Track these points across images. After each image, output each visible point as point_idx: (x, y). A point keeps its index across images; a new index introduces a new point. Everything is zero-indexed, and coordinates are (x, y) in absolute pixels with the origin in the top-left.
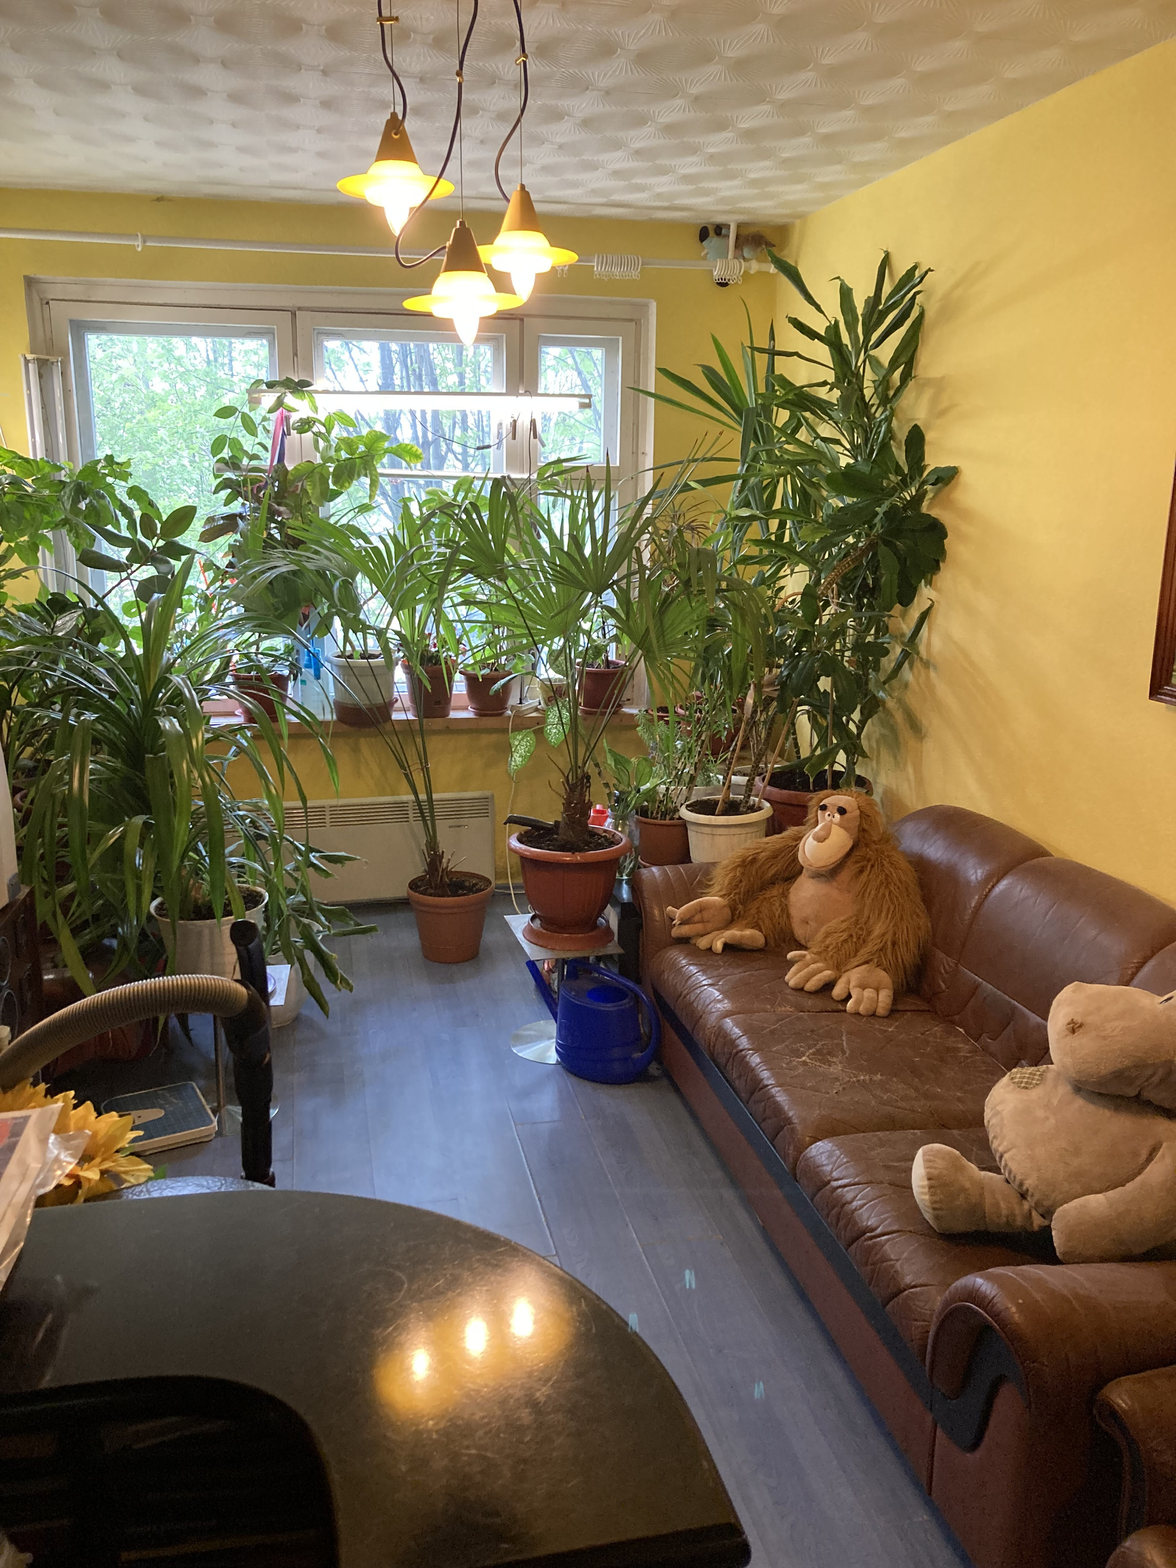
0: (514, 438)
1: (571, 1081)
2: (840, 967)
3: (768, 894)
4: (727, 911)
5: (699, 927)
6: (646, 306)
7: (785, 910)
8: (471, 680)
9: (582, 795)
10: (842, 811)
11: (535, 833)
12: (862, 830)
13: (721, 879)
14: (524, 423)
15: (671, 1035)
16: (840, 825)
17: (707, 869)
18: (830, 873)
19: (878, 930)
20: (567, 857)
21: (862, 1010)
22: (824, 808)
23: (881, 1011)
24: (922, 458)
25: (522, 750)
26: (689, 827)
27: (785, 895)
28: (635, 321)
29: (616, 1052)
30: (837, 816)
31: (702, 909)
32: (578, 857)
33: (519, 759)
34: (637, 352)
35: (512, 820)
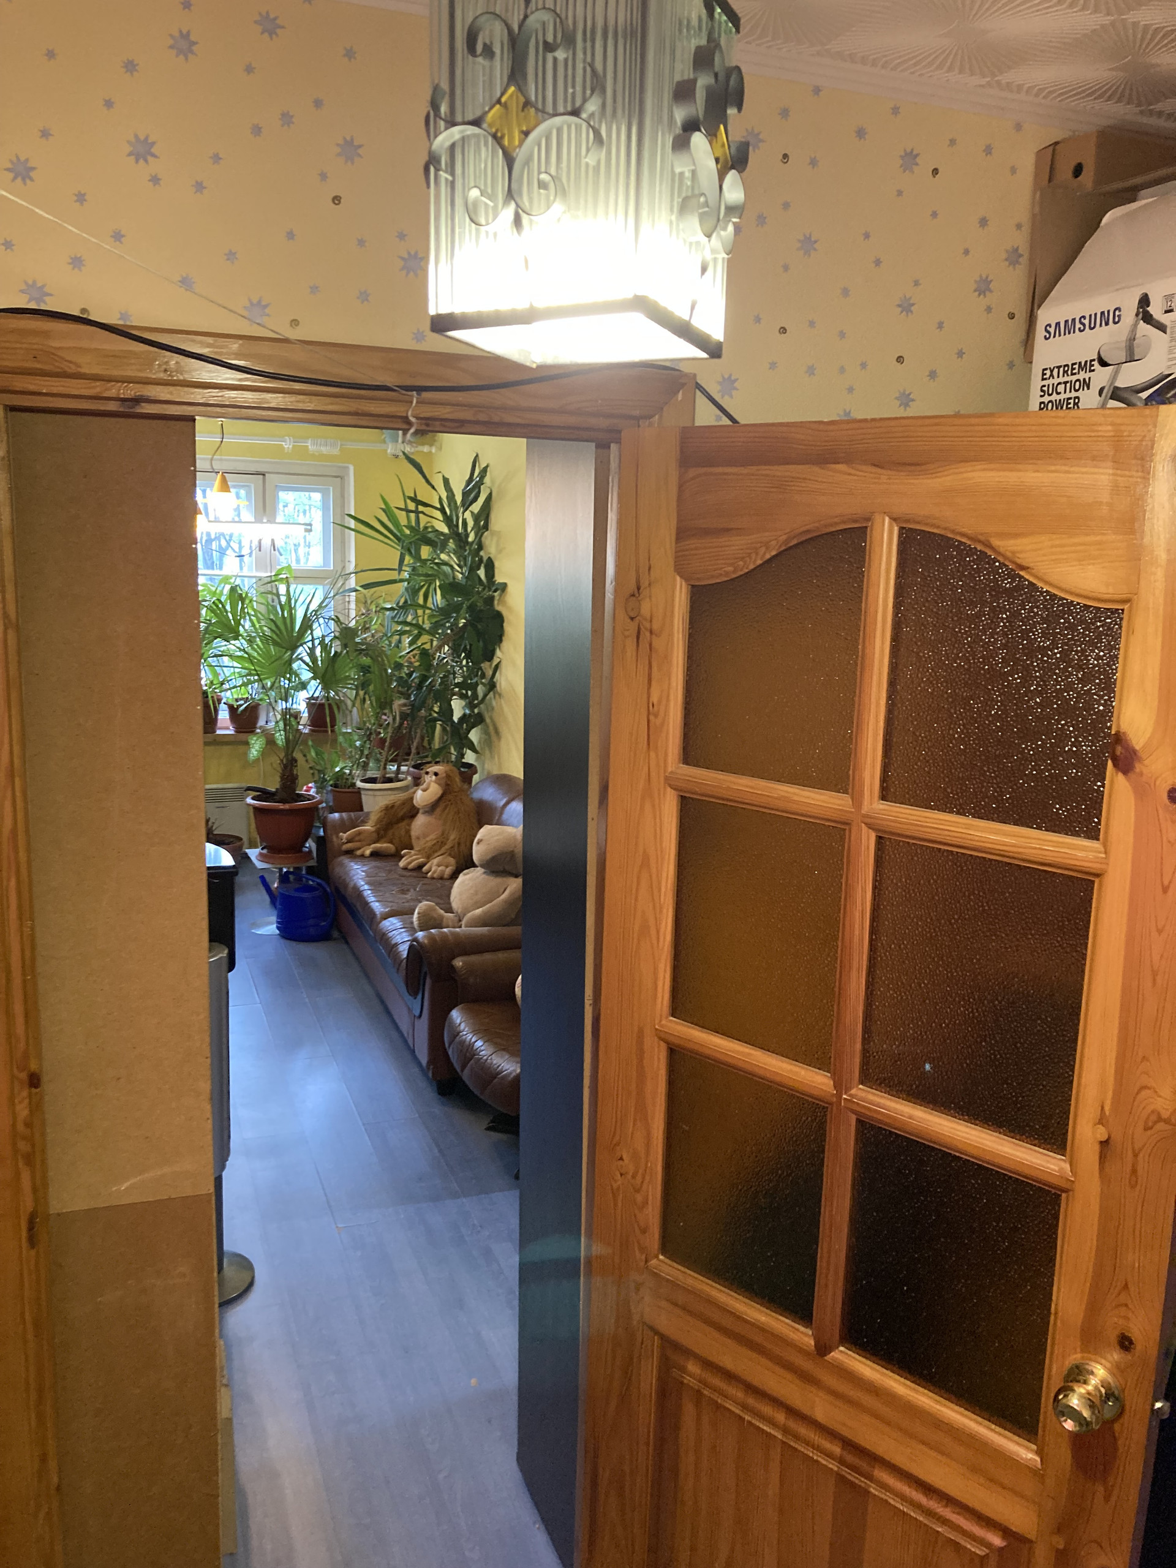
0: (260, 550)
1: (283, 941)
2: (429, 857)
3: (400, 825)
4: (375, 835)
5: (357, 844)
6: (348, 468)
7: (408, 832)
8: (232, 709)
9: (291, 770)
10: (436, 774)
11: (263, 794)
12: (447, 785)
13: (373, 818)
14: (267, 543)
15: (343, 909)
16: (435, 782)
17: (368, 814)
18: (432, 808)
19: (452, 837)
20: (281, 806)
21: (435, 876)
22: (427, 773)
23: (446, 876)
24: (493, 576)
25: (257, 747)
26: (362, 792)
27: (409, 825)
28: (341, 477)
29: (311, 922)
30: (434, 777)
31: (359, 833)
32: (287, 806)
33: (255, 753)
34: (343, 496)
35: (249, 789)
